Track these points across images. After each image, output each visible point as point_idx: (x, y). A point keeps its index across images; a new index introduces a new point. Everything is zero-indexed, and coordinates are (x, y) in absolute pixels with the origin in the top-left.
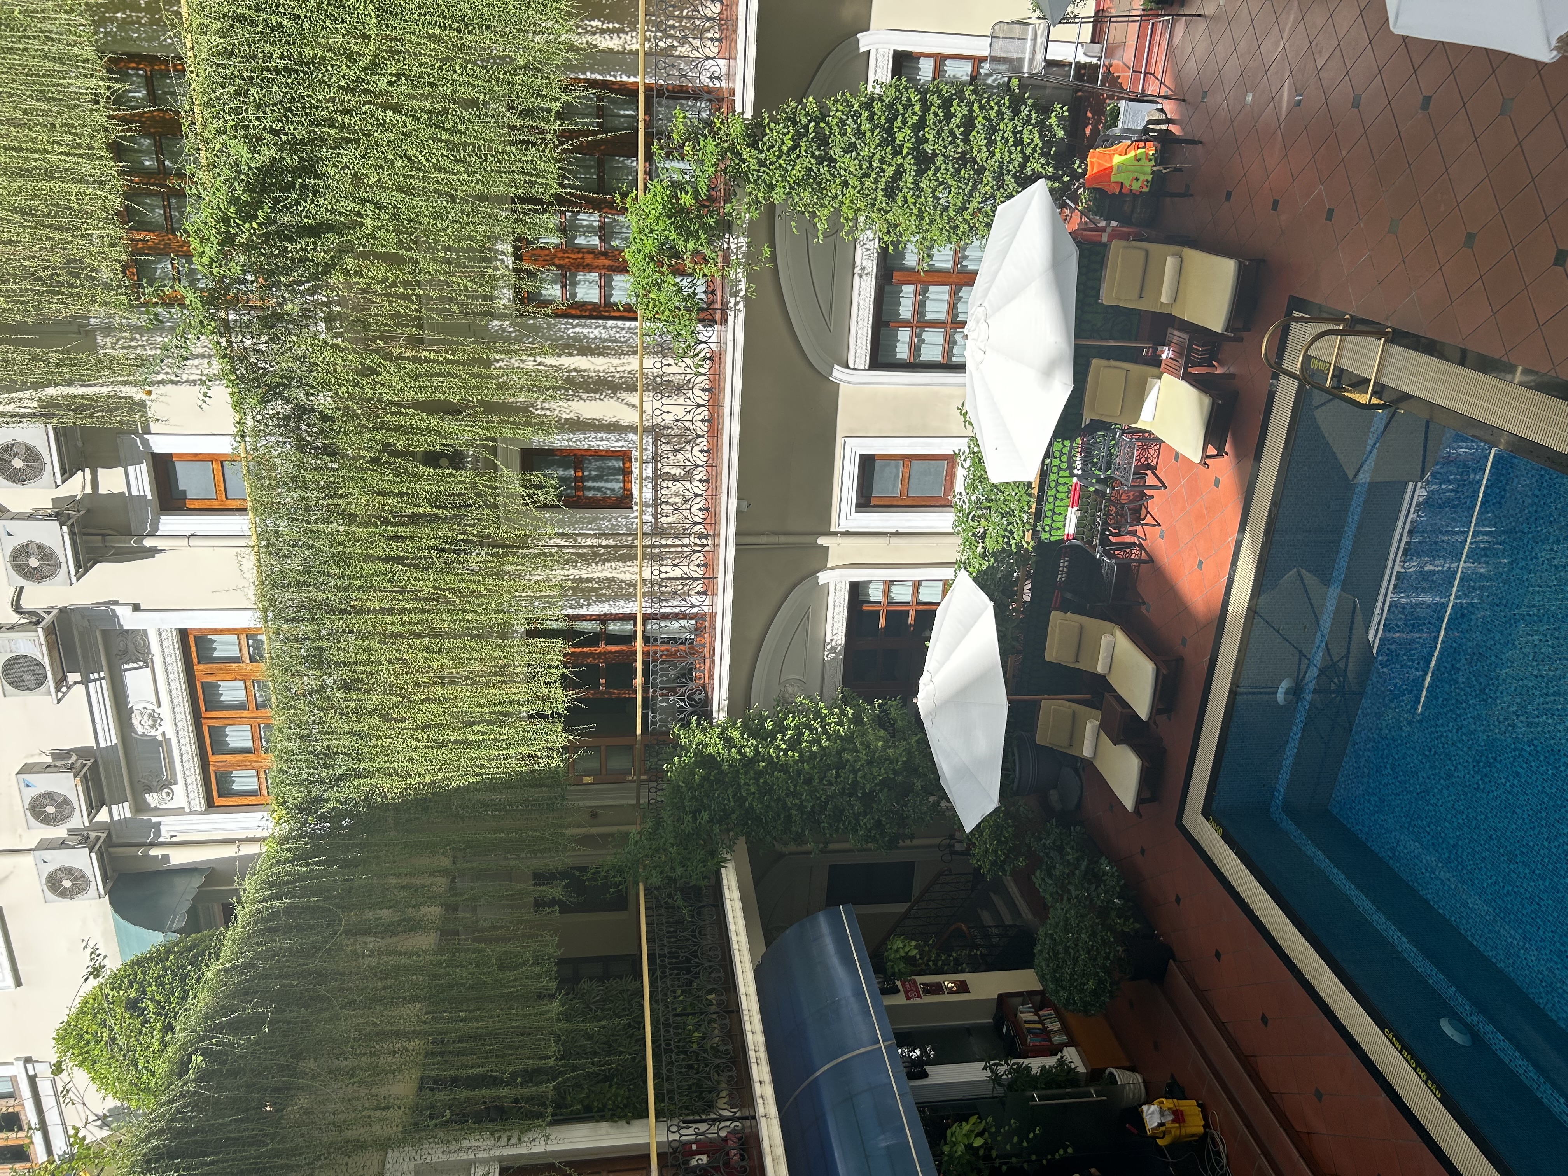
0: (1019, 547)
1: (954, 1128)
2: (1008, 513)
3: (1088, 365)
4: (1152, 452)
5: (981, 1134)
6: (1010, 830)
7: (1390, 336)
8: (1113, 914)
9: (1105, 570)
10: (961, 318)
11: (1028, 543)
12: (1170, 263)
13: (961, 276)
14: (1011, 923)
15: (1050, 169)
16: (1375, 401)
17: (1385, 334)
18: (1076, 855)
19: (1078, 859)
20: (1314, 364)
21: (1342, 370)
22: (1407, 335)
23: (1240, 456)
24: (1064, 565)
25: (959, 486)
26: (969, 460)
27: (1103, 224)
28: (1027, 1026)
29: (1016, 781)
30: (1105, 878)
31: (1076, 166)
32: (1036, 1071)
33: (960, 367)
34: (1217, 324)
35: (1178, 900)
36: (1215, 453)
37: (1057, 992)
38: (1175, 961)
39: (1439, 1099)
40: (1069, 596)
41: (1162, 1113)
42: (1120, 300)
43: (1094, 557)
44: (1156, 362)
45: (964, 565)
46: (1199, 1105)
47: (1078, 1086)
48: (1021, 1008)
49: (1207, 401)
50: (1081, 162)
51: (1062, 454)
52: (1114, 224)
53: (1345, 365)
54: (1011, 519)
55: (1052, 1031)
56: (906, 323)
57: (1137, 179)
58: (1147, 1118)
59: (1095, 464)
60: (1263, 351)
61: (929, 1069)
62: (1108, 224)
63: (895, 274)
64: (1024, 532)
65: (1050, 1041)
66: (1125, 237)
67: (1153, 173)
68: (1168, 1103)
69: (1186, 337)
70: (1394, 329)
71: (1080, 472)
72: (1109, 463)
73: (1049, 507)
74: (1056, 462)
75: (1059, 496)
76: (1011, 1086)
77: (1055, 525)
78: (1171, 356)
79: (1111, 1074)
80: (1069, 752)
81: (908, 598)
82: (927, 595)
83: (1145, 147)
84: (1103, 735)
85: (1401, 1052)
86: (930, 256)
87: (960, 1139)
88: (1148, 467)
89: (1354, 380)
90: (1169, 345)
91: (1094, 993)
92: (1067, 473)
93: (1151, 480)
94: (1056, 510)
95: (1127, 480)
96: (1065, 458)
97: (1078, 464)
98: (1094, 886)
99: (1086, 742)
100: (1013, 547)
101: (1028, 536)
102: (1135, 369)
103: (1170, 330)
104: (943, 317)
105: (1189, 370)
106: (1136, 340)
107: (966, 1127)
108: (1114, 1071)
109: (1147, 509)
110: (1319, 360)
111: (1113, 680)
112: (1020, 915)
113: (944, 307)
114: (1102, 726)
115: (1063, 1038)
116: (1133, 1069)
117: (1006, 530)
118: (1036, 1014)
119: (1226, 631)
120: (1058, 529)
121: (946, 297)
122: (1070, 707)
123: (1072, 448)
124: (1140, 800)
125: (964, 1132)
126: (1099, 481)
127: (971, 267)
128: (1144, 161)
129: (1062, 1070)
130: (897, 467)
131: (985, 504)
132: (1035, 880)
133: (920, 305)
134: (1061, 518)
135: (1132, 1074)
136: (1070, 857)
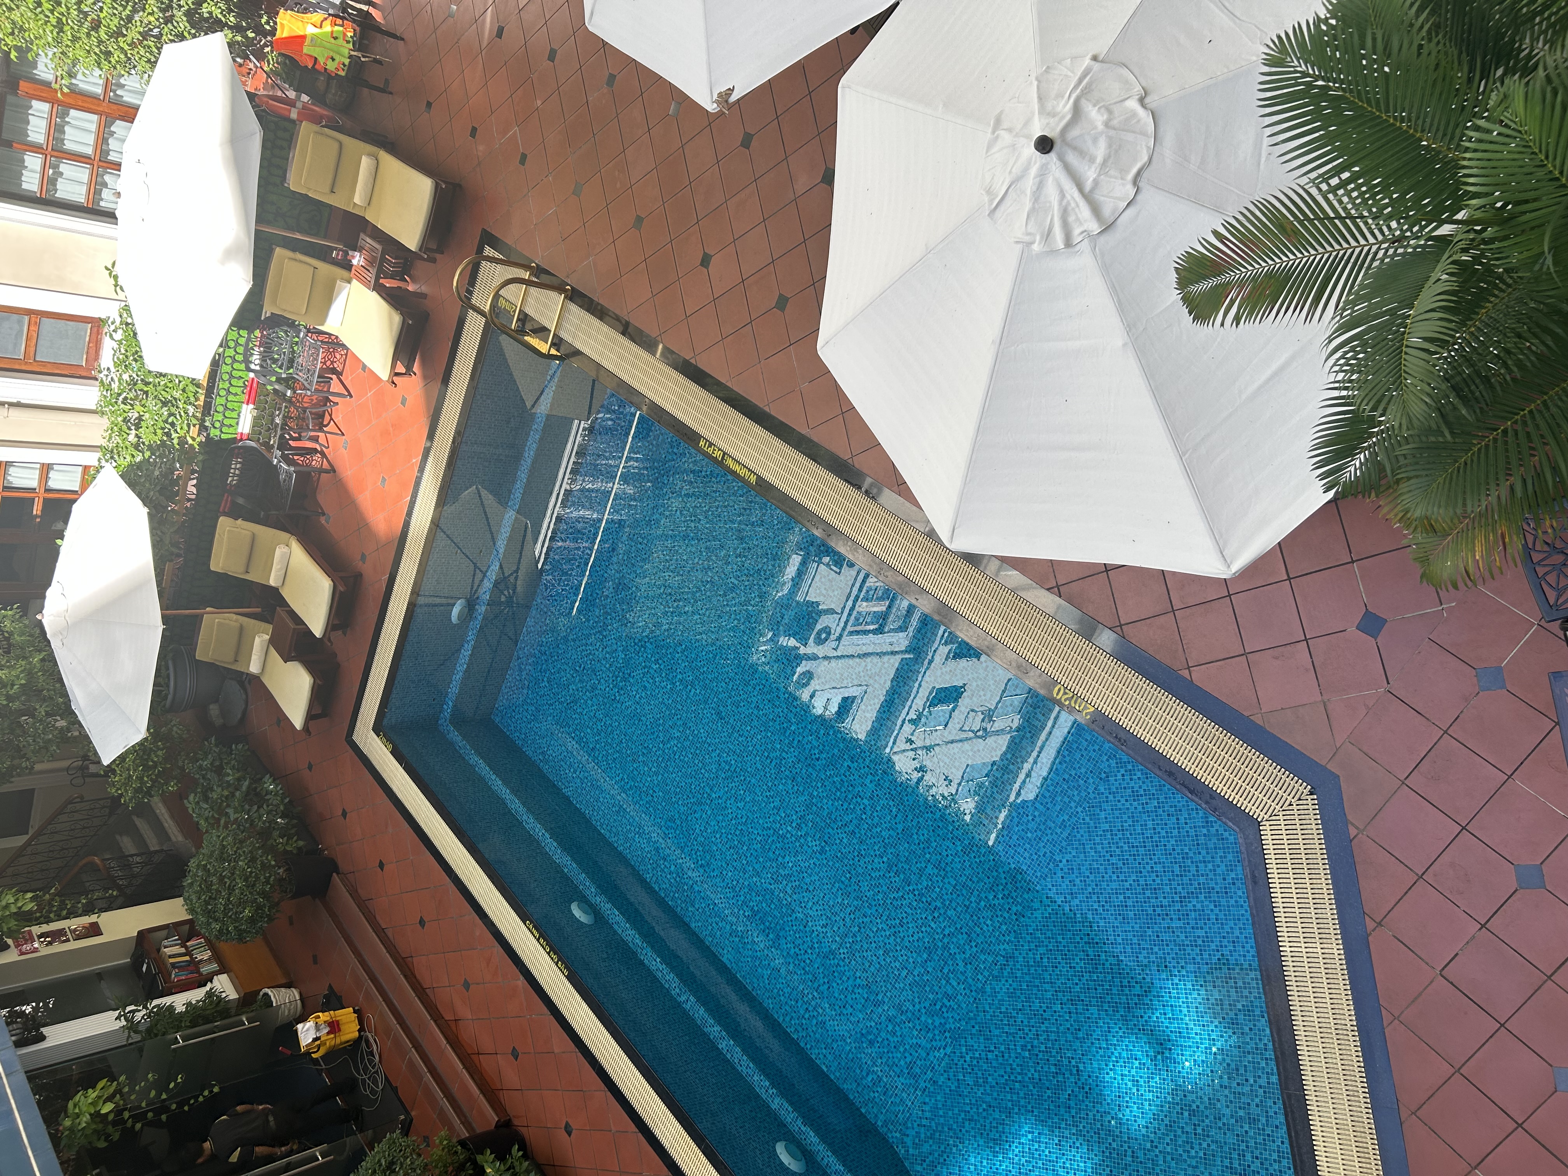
0: (182, 441)
1: (77, 1098)
2: (170, 401)
3: (270, 253)
4: (338, 356)
5: (109, 1099)
6: (160, 753)
7: (569, 293)
8: (276, 834)
9: (282, 477)
10: (112, 157)
11: (194, 439)
12: (365, 163)
13: (115, 107)
14: (157, 848)
15: (232, 19)
16: (553, 352)
17: (565, 291)
18: (237, 775)
19: (239, 780)
20: (502, 303)
21: (526, 315)
22: (582, 295)
23: (427, 378)
24: (236, 466)
25: (106, 359)
26: (120, 332)
27: (292, 94)
28: (172, 960)
29: (170, 697)
30: (268, 797)
31: (263, 21)
32: (180, 1008)
33: (110, 216)
34: (411, 240)
35: (344, 814)
36: (403, 371)
37: (209, 924)
38: (338, 873)
39: (567, 977)
40: (240, 501)
41: (317, 1028)
42: (310, 189)
43: (271, 463)
44: (347, 266)
45: (110, 454)
46: (355, 1012)
47: (229, 1016)
48: (165, 943)
49: (397, 318)
50: (270, 18)
51: (237, 344)
52: (305, 98)
53: (529, 311)
54: (173, 410)
55: (201, 960)
56: (36, 148)
57: (333, 60)
58: (301, 1036)
59: (275, 361)
60: (455, 284)
61: (45, 1030)
62: (298, 97)
63: (21, 83)
64: (189, 426)
65: (198, 972)
66: (316, 119)
67: (350, 57)
68: (324, 1017)
69: (379, 247)
70: (572, 287)
71: (258, 368)
72: (291, 362)
73: (220, 401)
74: (231, 352)
75: (232, 390)
76: (151, 1032)
77: (226, 422)
78: (361, 263)
79: (266, 994)
80: (233, 667)
81: (34, 484)
82: (59, 481)
83: (342, 26)
84: (273, 652)
85: (538, 940)
86: (71, 75)
87: (84, 1109)
88: (334, 371)
89: (536, 326)
90: (360, 251)
91: (252, 920)
92: (243, 367)
93: (335, 386)
94: (229, 405)
95: (310, 383)
96: (240, 350)
97: (256, 358)
98: (255, 807)
99: (254, 657)
100: (175, 441)
101: (194, 431)
102: (324, 268)
103: (362, 235)
104: (89, 151)
105: (381, 281)
106: (325, 237)
107: (92, 1094)
108: (269, 991)
109: (331, 415)
110: (507, 300)
111: (285, 593)
112: (169, 839)
113: (91, 139)
114: (272, 642)
115: (215, 966)
116: (288, 986)
117: (166, 421)
118: (183, 945)
119: (406, 551)
120: (231, 426)
121: (93, 127)
122: (236, 621)
123: (249, 340)
124: (310, 717)
125: (90, 1101)
126: (279, 380)
127: (128, 98)
128: (340, 41)
129: (211, 1002)
130: (20, 323)
131: (140, 385)
132: (188, 805)
133: (56, 130)
134: (234, 414)
135: (288, 990)
136: (231, 778)
